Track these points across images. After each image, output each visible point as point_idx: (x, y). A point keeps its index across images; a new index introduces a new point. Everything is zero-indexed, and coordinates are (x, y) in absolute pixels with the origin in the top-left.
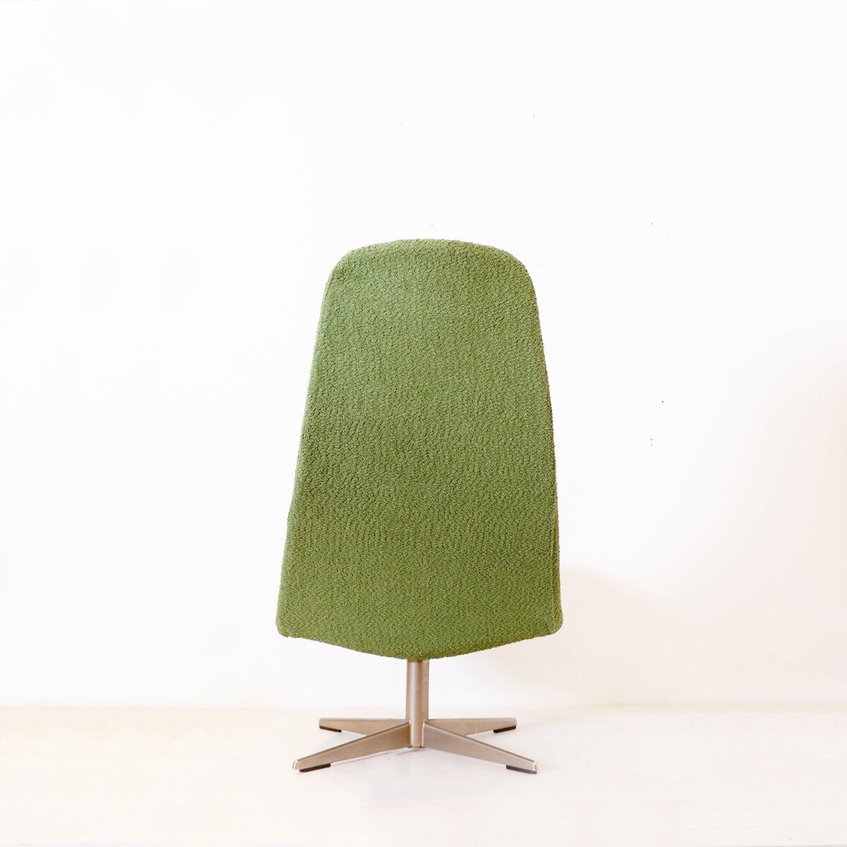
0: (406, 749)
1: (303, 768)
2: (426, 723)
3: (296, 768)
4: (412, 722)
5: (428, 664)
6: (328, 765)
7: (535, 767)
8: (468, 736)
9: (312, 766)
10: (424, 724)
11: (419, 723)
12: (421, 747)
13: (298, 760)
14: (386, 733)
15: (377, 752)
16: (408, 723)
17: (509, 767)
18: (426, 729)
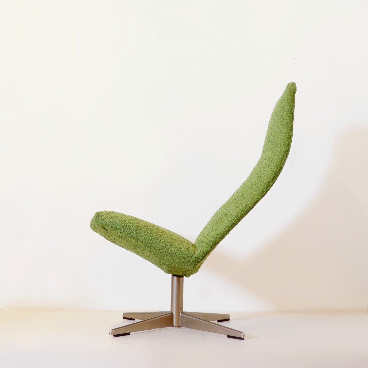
0: (170, 327)
1: (115, 334)
2: (182, 313)
3: (111, 334)
4: (174, 312)
6: (129, 334)
9: (120, 333)
10: (180, 314)
11: (178, 313)
13: (113, 330)
15: (155, 328)
17: (228, 336)
18: (182, 316)
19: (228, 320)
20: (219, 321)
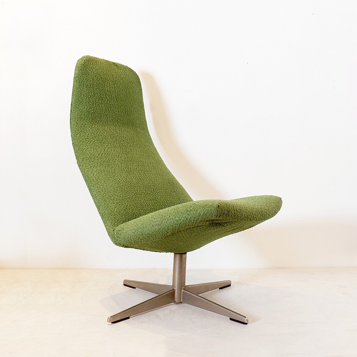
1: (113, 321)
3: (109, 321)
4: (176, 288)
6: (128, 318)
7: (247, 320)
11: (180, 289)
12: (181, 302)
13: (111, 317)
16: (174, 289)
17: (231, 319)
18: (183, 292)
19: (230, 285)
20: (220, 288)
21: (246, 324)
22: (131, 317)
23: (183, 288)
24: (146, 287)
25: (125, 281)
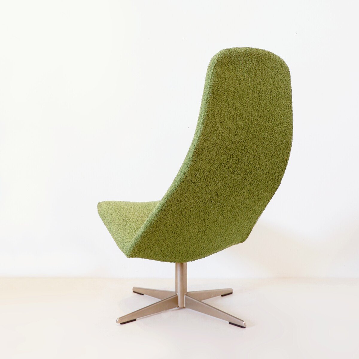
0: (177, 308)
1: (121, 322)
2: (186, 295)
3: (118, 323)
4: (179, 294)
5: (186, 265)
6: (135, 320)
7: (245, 324)
8: (202, 301)
9: (126, 321)
10: (185, 295)
11: (182, 295)
12: (183, 307)
13: (119, 318)
14: (165, 301)
16: (177, 295)
17: (230, 323)
18: (186, 298)
19: (231, 293)
20: (222, 296)
21: (245, 327)
22: (138, 319)
23: (185, 294)
24: (152, 293)
25: (134, 288)
